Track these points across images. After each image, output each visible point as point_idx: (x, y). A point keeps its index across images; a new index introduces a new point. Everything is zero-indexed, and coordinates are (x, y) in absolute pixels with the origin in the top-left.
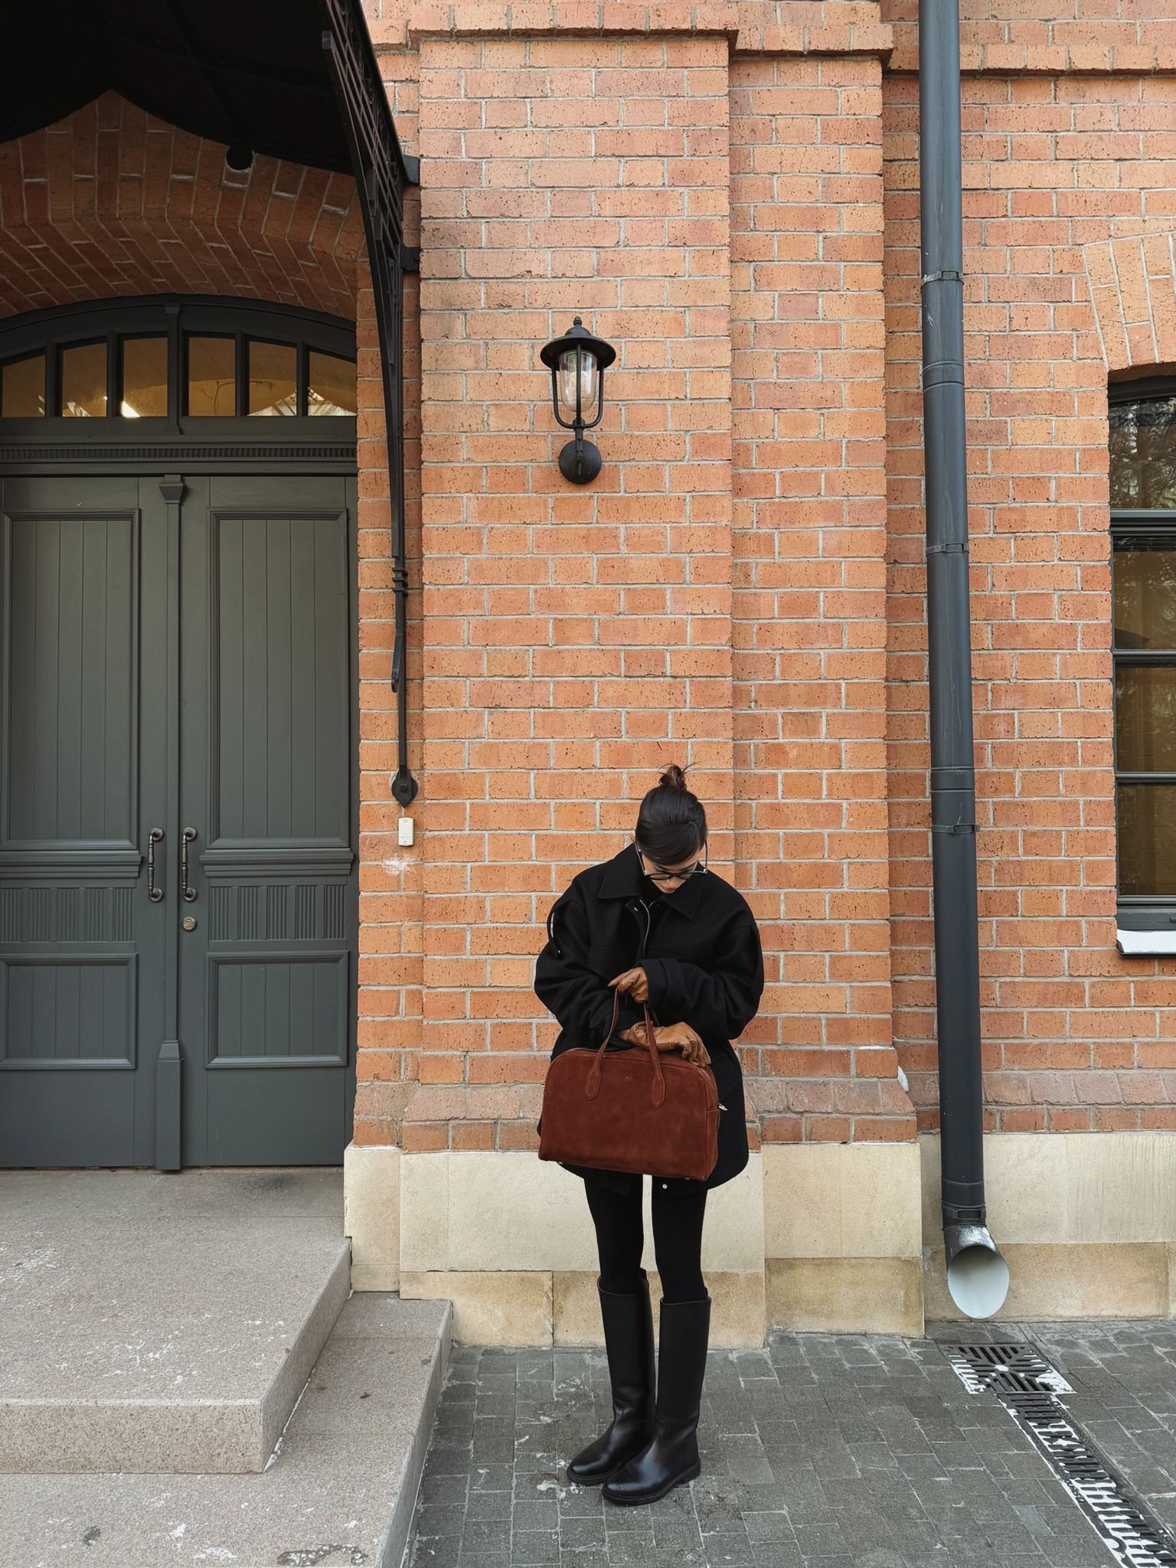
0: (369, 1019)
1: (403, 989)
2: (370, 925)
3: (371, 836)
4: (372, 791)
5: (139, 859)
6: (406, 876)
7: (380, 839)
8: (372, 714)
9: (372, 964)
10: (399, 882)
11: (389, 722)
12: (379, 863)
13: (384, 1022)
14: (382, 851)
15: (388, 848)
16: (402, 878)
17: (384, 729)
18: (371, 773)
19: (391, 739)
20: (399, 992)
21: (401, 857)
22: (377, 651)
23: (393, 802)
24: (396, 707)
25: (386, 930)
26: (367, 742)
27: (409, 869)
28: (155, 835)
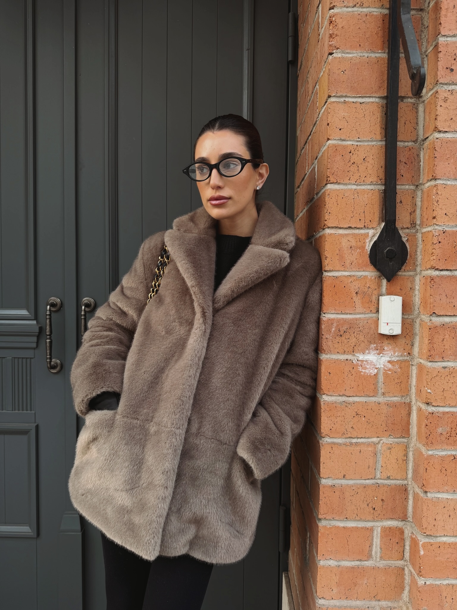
0: (332, 563)
1: (378, 526)
2: (335, 440)
3: (339, 320)
4: (341, 257)
5: (37, 330)
6: (386, 375)
7: (352, 325)
8: (345, 147)
9: (337, 493)
10: (376, 384)
11: (369, 159)
12: (349, 357)
13: (353, 568)
14: (353, 340)
15: (362, 338)
16: (381, 378)
17: (362, 168)
18: (341, 232)
19: (371, 184)
20: (371, 529)
21: (380, 351)
22: (354, 55)
23: (370, 273)
24: (379, 137)
25: (358, 448)
26: (336, 187)
27: (390, 366)
28: (53, 305)
